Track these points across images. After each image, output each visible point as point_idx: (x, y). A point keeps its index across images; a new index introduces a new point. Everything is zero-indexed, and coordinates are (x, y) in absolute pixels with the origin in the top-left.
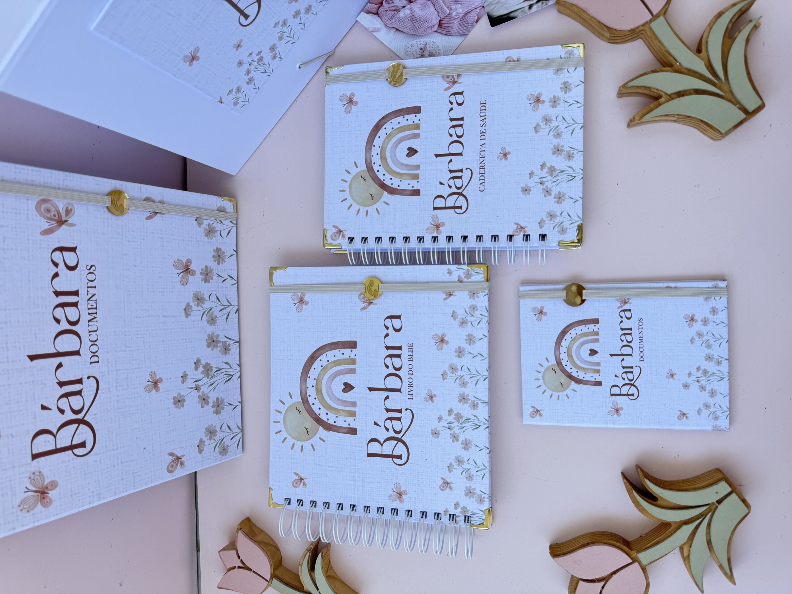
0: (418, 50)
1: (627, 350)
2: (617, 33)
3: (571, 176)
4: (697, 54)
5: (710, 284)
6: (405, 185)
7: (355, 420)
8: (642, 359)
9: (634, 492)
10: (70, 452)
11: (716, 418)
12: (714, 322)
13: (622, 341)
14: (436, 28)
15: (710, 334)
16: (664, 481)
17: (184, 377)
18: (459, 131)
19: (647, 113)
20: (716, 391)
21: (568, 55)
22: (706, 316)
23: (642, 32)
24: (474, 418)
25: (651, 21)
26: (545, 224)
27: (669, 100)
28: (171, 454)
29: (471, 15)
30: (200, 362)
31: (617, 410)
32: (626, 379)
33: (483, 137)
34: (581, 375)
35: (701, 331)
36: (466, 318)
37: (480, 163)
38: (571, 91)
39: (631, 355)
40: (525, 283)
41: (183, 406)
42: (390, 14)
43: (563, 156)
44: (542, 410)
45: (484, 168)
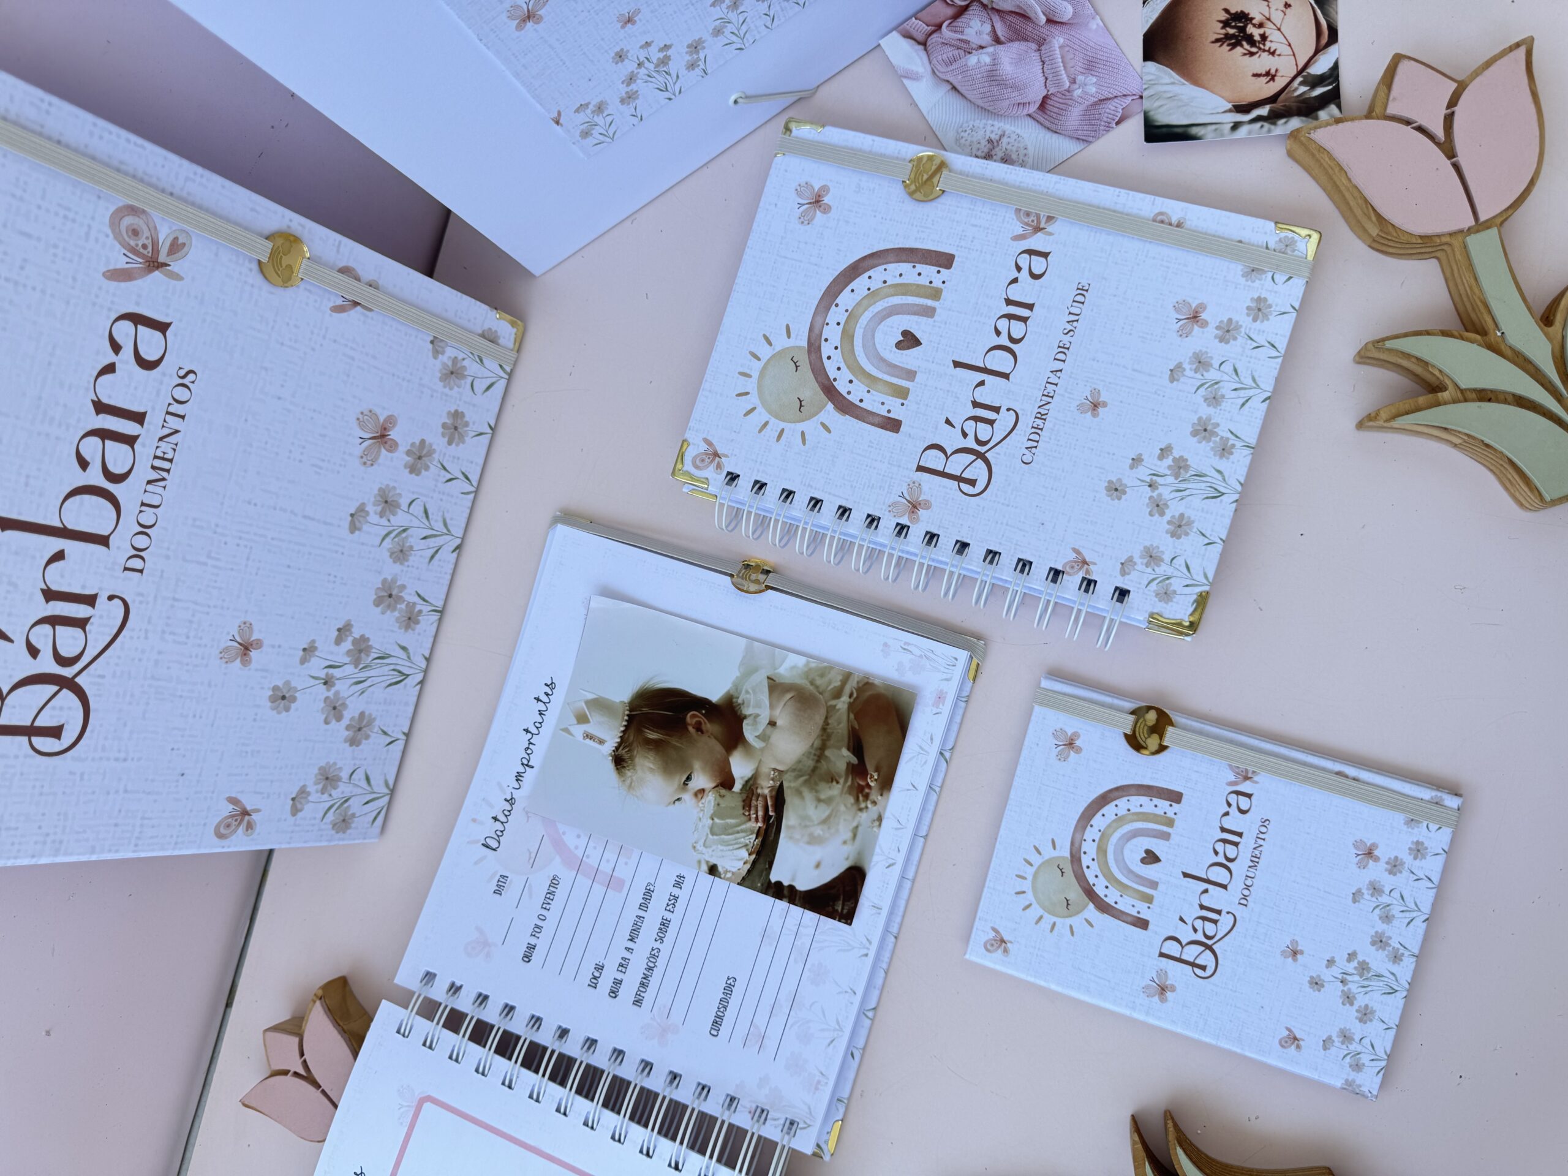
0: (984, 142)
1: (1219, 875)
2: (1395, 234)
3: (1216, 489)
4: (1542, 325)
5: (1426, 794)
6: (874, 402)
8: (1244, 902)
9: (1147, 1163)
11: (1357, 1067)
12: (1413, 873)
13: (1216, 853)
14: (1033, 109)
15: (1396, 894)
16: (1214, 1160)
17: (309, 651)
18: (1017, 329)
19: (1407, 413)
20: (1373, 1012)
21: (1282, 246)
22: (1400, 856)
23: (1445, 247)
25: (1470, 231)
26: (1134, 569)
27: (1460, 402)
28: (233, 801)
29: (1111, 106)
30: (349, 630)
31: (1163, 990)
32: (1200, 932)
33: (1061, 356)
34: (1112, 896)
35: (1380, 882)
37: (1040, 407)
38: (1268, 319)
39: (1225, 887)
40: (1056, 674)
41: (287, 709)
42: (950, 52)
43: (1211, 444)
44: (1011, 942)
45: (1045, 420)
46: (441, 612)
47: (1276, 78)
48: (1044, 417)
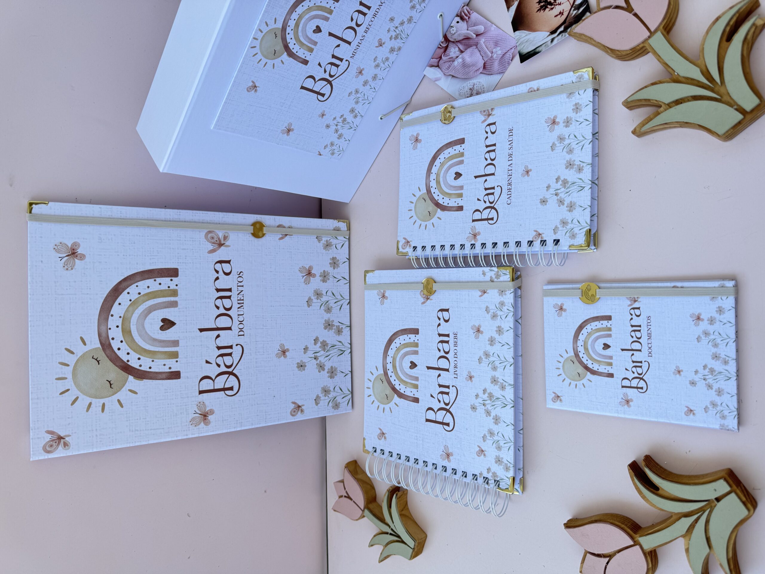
0: (468, 91)
1: (636, 346)
3: (581, 187)
5: (716, 284)
6: (452, 203)
7: (417, 391)
8: (650, 355)
9: (635, 479)
10: (223, 392)
11: (724, 417)
12: (721, 321)
13: (632, 337)
14: (481, 70)
15: (716, 333)
17: (306, 349)
18: (492, 155)
20: (723, 390)
21: (579, 79)
22: (713, 315)
24: (502, 397)
25: (649, 37)
26: (559, 230)
27: (668, 109)
28: (294, 403)
29: (507, 55)
30: (318, 339)
31: (628, 402)
32: (636, 373)
33: (510, 159)
34: (595, 367)
35: (707, 330)
36: (497, 313)
37: (508, 181)
38: (582, 110)
39: (640, 351)
40: (550, 282)
41: (304, 370)
42: (447, 65)
43: (574, 169)
44: (562, 396)
45: (511, 185)
46: (350, 326)
47: (564, 13)
48: (510, 184)
